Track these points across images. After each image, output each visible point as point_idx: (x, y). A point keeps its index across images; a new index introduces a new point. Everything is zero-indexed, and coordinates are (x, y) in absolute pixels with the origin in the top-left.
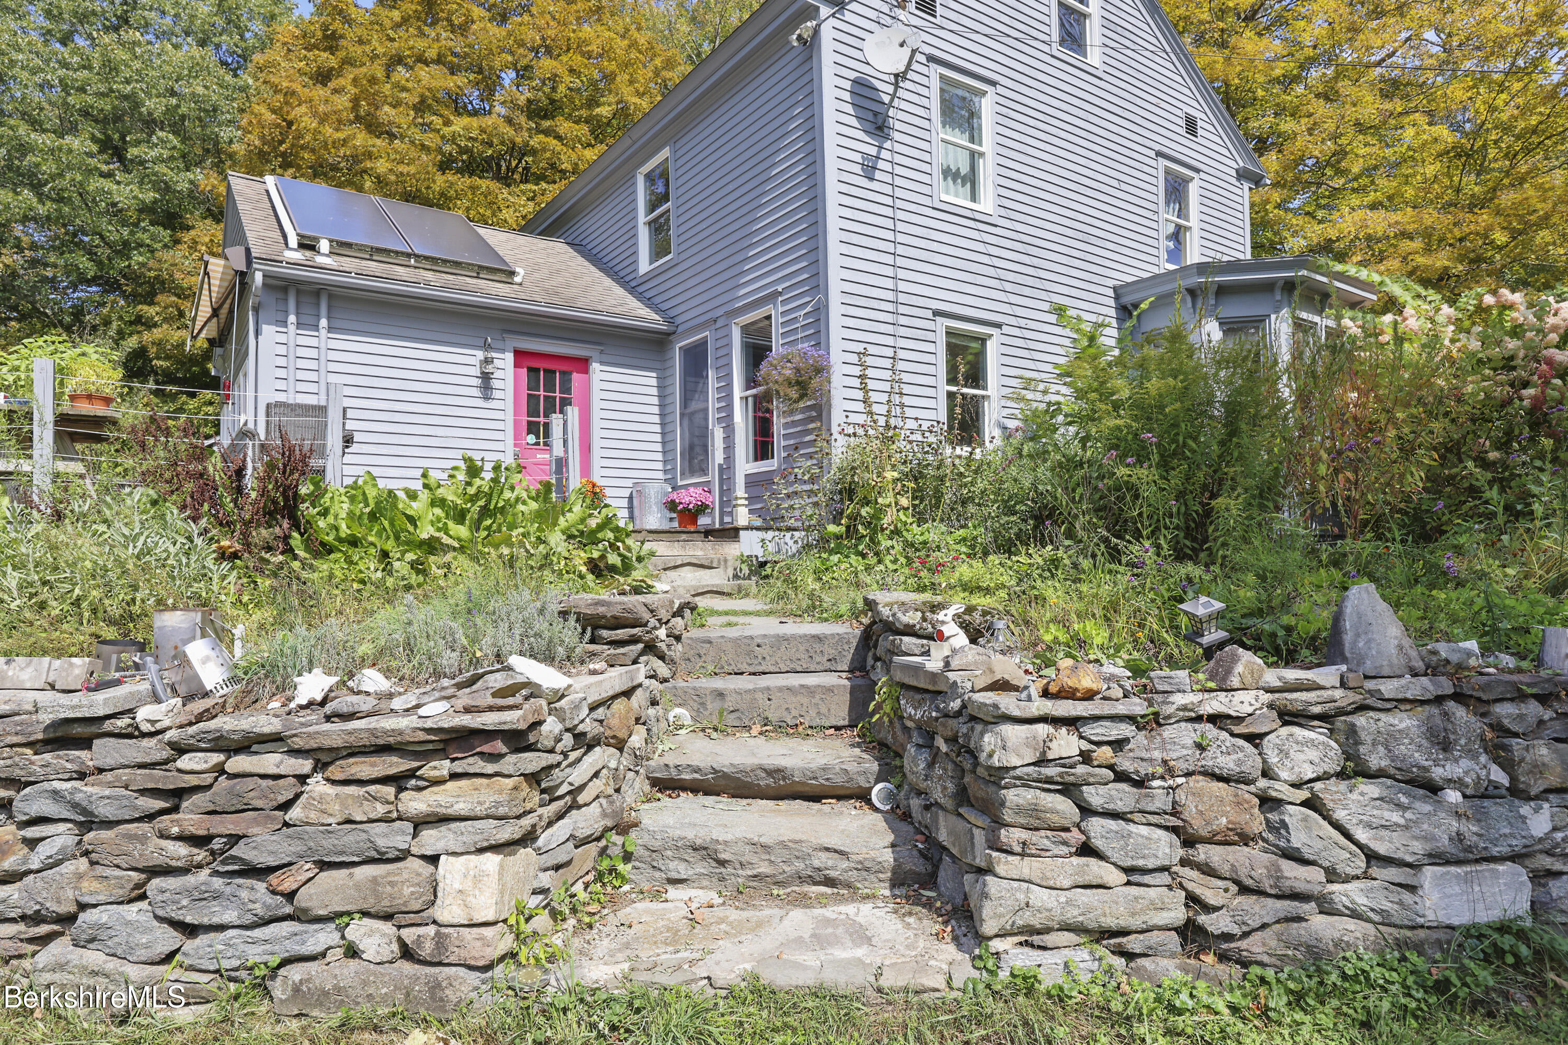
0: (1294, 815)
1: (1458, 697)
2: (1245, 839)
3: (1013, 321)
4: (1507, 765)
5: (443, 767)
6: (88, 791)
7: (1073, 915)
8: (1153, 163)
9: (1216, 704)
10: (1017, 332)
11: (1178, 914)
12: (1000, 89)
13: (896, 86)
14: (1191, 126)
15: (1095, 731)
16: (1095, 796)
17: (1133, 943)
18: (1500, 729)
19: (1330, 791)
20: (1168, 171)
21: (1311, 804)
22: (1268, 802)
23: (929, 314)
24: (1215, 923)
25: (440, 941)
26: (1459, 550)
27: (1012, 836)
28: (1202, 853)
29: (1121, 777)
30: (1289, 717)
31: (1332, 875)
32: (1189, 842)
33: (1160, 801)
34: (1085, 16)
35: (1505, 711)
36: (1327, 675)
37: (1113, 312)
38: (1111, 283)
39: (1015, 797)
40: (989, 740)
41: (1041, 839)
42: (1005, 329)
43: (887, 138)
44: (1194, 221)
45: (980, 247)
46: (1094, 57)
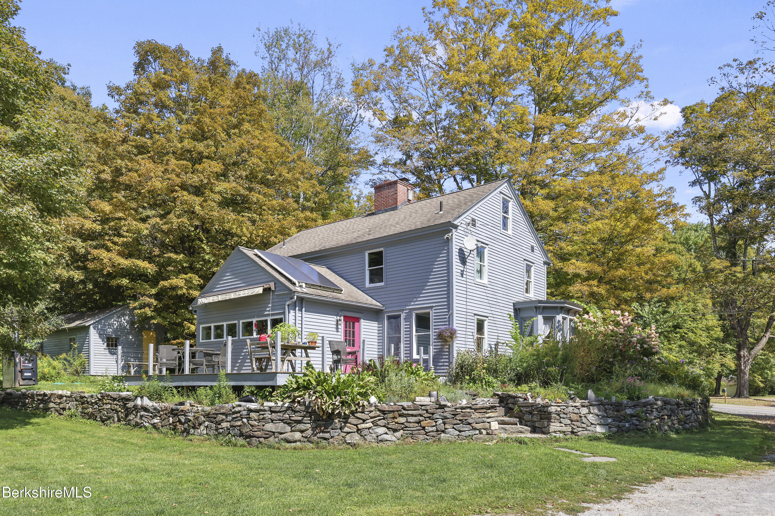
0: (583, 418)
1: (601, 404)
2: (578, 421)
3: (491, 315)
4: (606, 413)
5: (490, 411)
6: (445, 414)
7: (560, 430)
8: (523, 262)
9: (575, 404)
10: (492, 319)
11: (570, 430)
12: (489, 246)
13: (470, 253)
14: (533, 249)
15: (561, 407)
16: (562, 416)
17: (566, 433)
18: (606, 409)
19: (587, 415)
20: (527, 264)
21: (585, 417)
22: (580, 417)
23: (473, 315)
24: (575, 431)
25: (492, 432)
26: (601, 385)
27: (552, 420)
28: (573, 423)
29: (564, 413)
30: (583, 406)
31: (587, 426)
32: (572, 421)
33: (569, 416)
34: (508, 218)
35: (606, 406)
36: (586, 401)
37: (512, 311)
38: (512, 301)
39: (553, 415)
40: (549, 408)
41: (556, 421)
42: (489, 318)
43: (466, 265)
44: (532, 280)
45: (485, 294)
46: (510, 232)
